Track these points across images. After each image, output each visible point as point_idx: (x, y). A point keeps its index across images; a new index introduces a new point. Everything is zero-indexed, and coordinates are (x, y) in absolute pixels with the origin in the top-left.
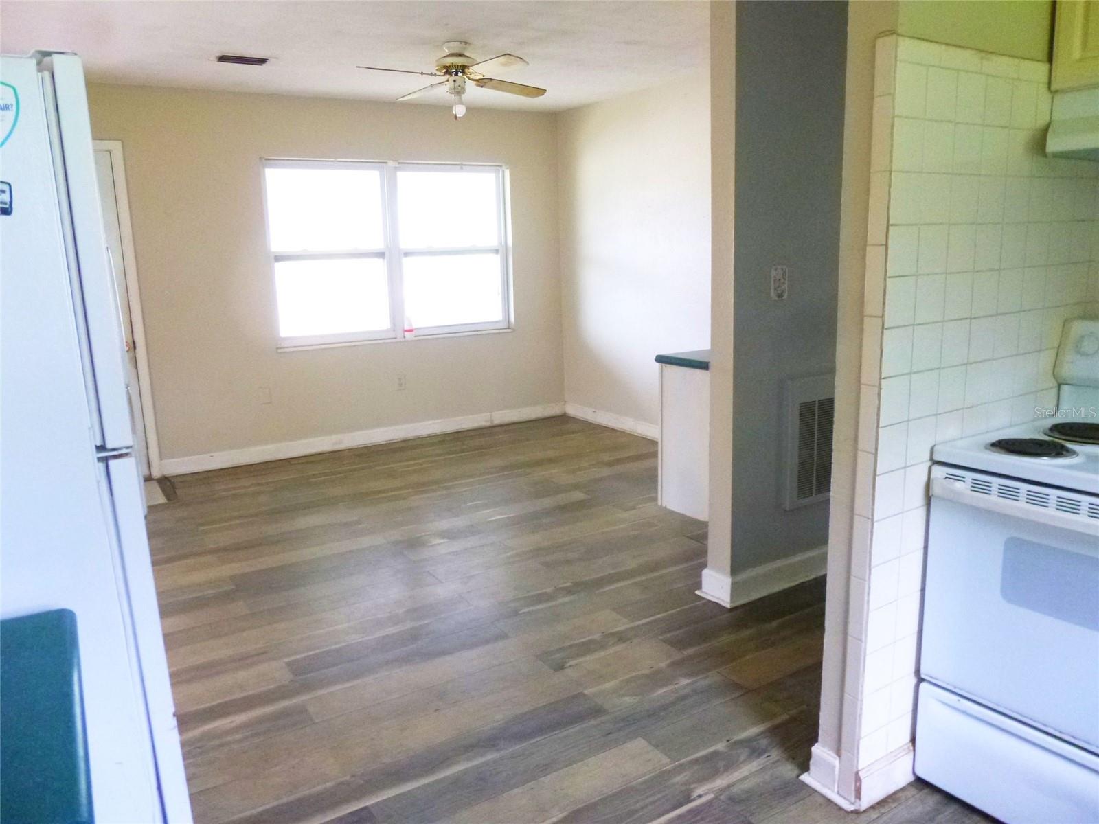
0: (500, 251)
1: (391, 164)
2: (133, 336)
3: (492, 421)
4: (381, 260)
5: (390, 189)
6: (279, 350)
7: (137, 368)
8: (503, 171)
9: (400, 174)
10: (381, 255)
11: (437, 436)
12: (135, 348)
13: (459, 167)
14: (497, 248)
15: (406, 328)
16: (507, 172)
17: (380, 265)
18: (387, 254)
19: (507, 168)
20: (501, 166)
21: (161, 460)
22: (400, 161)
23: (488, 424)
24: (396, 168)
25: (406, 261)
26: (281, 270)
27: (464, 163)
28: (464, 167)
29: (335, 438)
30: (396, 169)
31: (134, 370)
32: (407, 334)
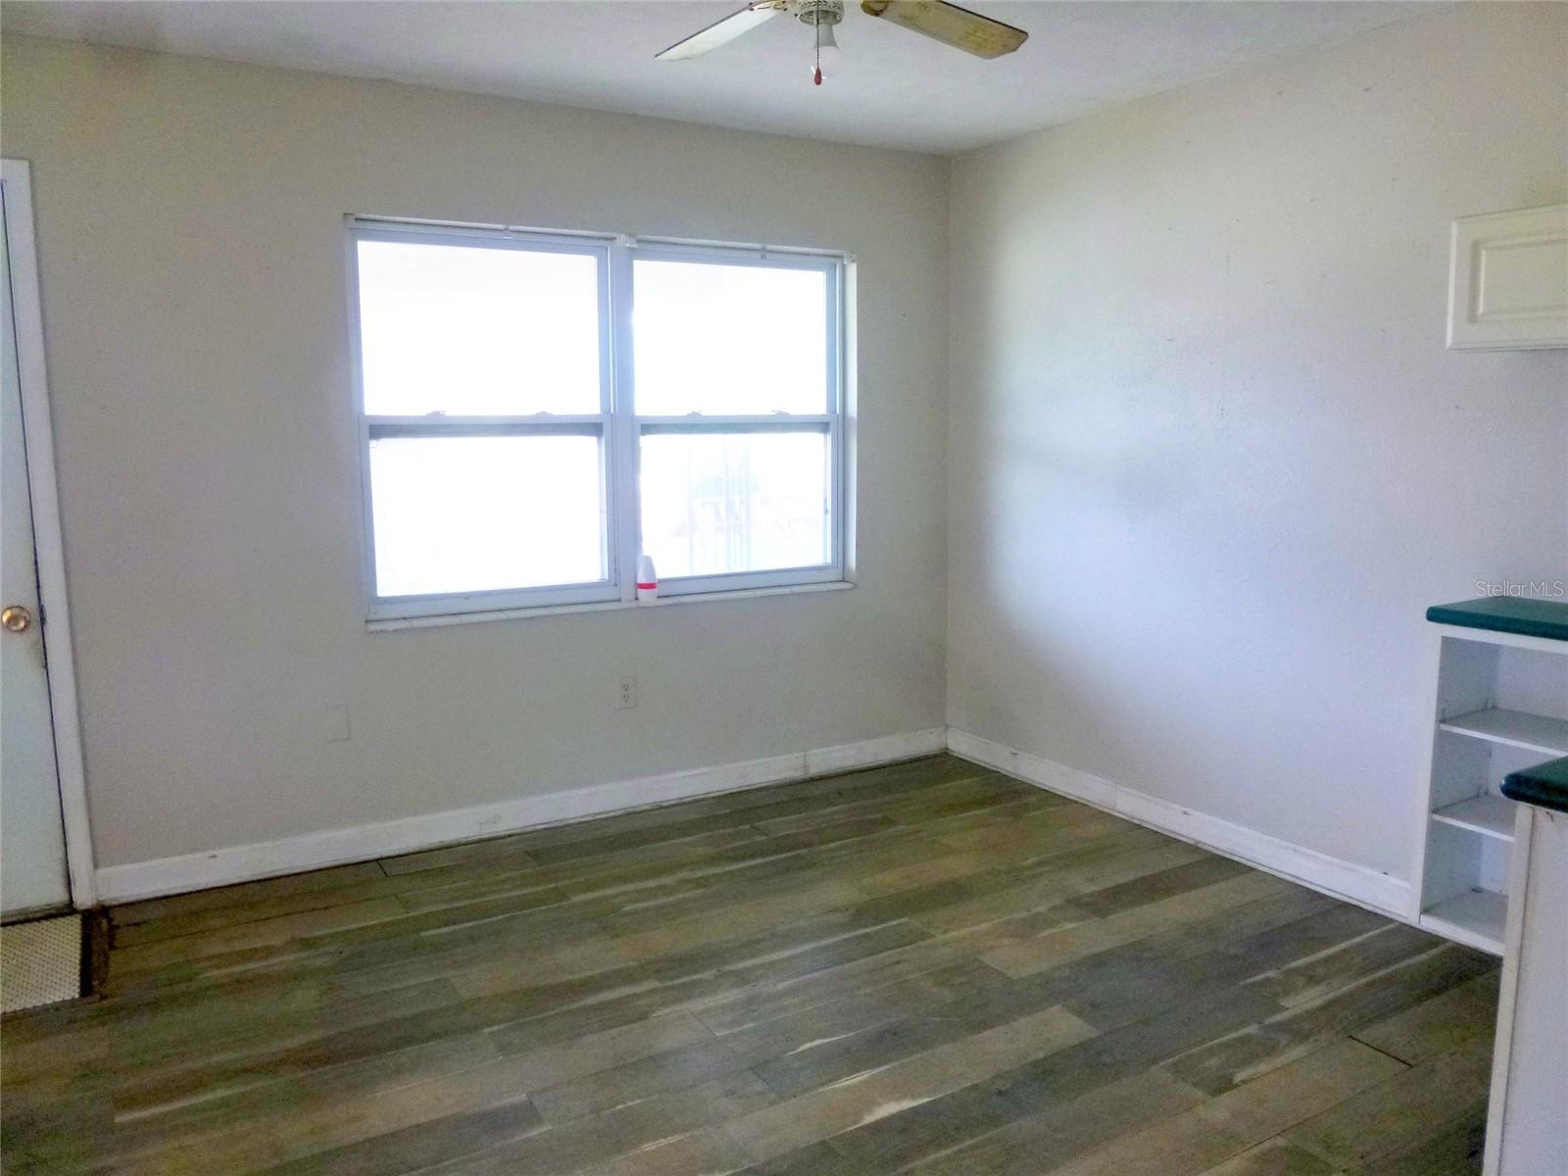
0: (832, 426)
1: (623, 241)
2: (39, 599)
3: (806, 767)
4: (594, 439)
5: (616, 297)
6: (373, 627)
7: (46, 666)
8: (844, 268)
9: (638, 264)
10: (592, 427)
11: (696, 802)
12: (43, 621)
13: (757, 255)
14: (826, 420)
15: (642, 580)
16: (852, 271)
17: (588, 449)
18: (606, 429)
19: (853, 261)
20: (840, 257)
21: (96, 866)
22: (641, 237)
23: (798, 775)
24: (631, 249)
25: (646, 442)
26: (383, 455)
27: (770, 247)
28: (768, 256)
29: (489, 809)
30: (634, 254)
31: (40, 670)
32: (642, 593)
